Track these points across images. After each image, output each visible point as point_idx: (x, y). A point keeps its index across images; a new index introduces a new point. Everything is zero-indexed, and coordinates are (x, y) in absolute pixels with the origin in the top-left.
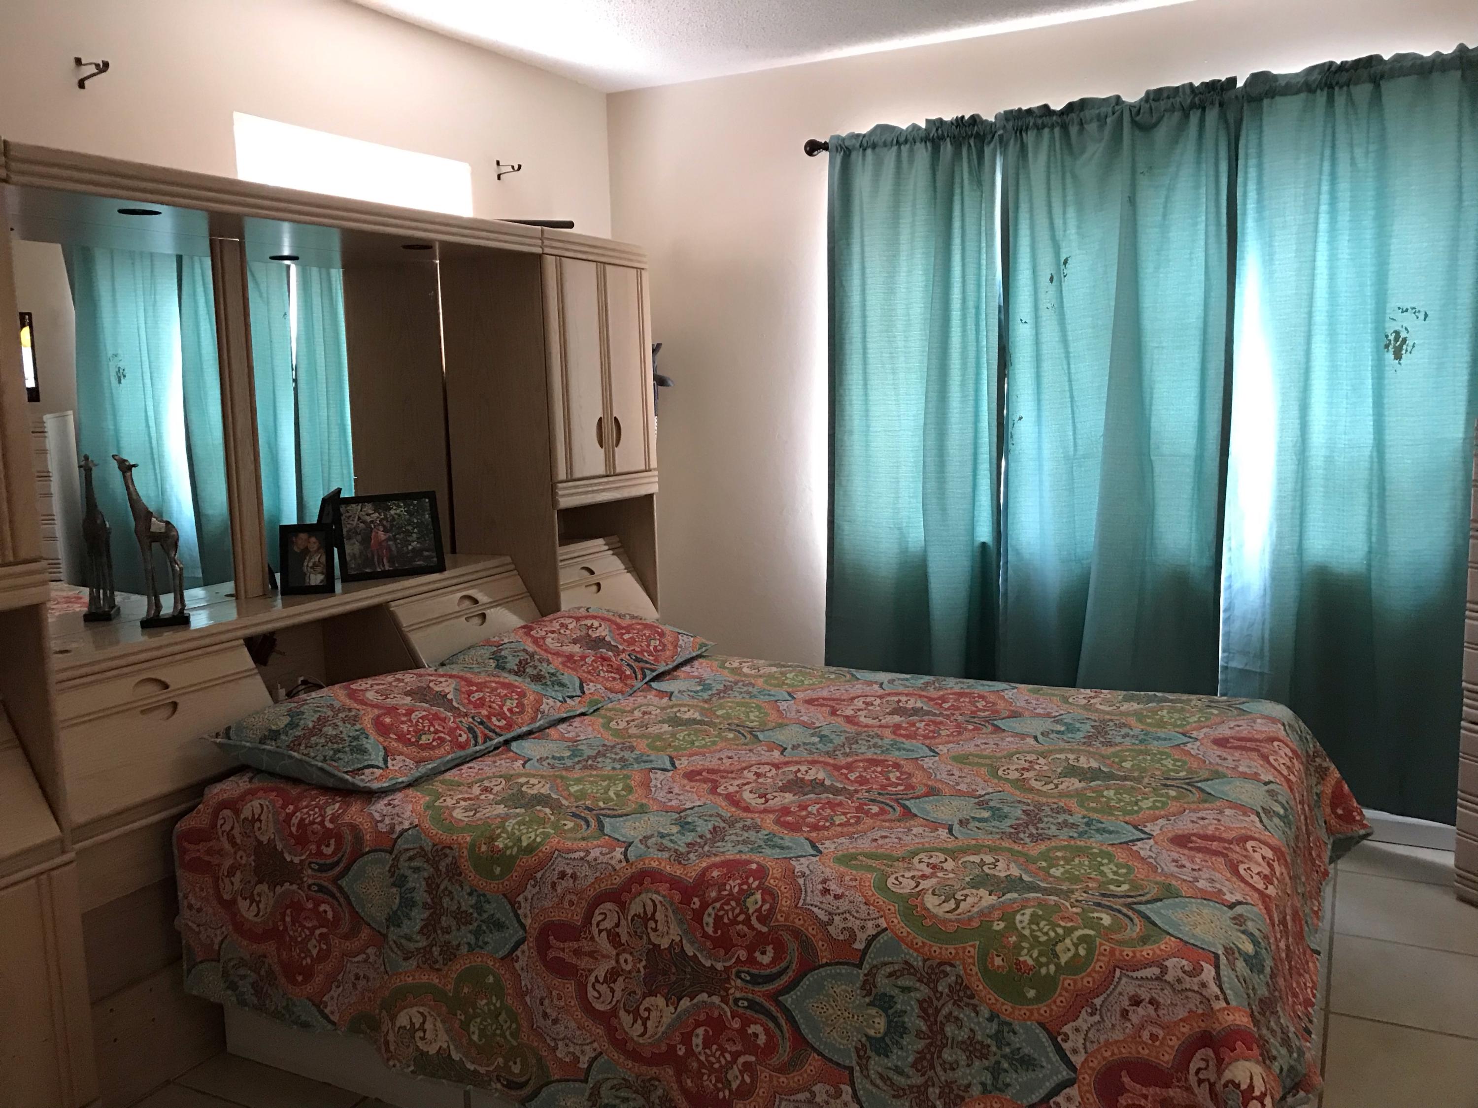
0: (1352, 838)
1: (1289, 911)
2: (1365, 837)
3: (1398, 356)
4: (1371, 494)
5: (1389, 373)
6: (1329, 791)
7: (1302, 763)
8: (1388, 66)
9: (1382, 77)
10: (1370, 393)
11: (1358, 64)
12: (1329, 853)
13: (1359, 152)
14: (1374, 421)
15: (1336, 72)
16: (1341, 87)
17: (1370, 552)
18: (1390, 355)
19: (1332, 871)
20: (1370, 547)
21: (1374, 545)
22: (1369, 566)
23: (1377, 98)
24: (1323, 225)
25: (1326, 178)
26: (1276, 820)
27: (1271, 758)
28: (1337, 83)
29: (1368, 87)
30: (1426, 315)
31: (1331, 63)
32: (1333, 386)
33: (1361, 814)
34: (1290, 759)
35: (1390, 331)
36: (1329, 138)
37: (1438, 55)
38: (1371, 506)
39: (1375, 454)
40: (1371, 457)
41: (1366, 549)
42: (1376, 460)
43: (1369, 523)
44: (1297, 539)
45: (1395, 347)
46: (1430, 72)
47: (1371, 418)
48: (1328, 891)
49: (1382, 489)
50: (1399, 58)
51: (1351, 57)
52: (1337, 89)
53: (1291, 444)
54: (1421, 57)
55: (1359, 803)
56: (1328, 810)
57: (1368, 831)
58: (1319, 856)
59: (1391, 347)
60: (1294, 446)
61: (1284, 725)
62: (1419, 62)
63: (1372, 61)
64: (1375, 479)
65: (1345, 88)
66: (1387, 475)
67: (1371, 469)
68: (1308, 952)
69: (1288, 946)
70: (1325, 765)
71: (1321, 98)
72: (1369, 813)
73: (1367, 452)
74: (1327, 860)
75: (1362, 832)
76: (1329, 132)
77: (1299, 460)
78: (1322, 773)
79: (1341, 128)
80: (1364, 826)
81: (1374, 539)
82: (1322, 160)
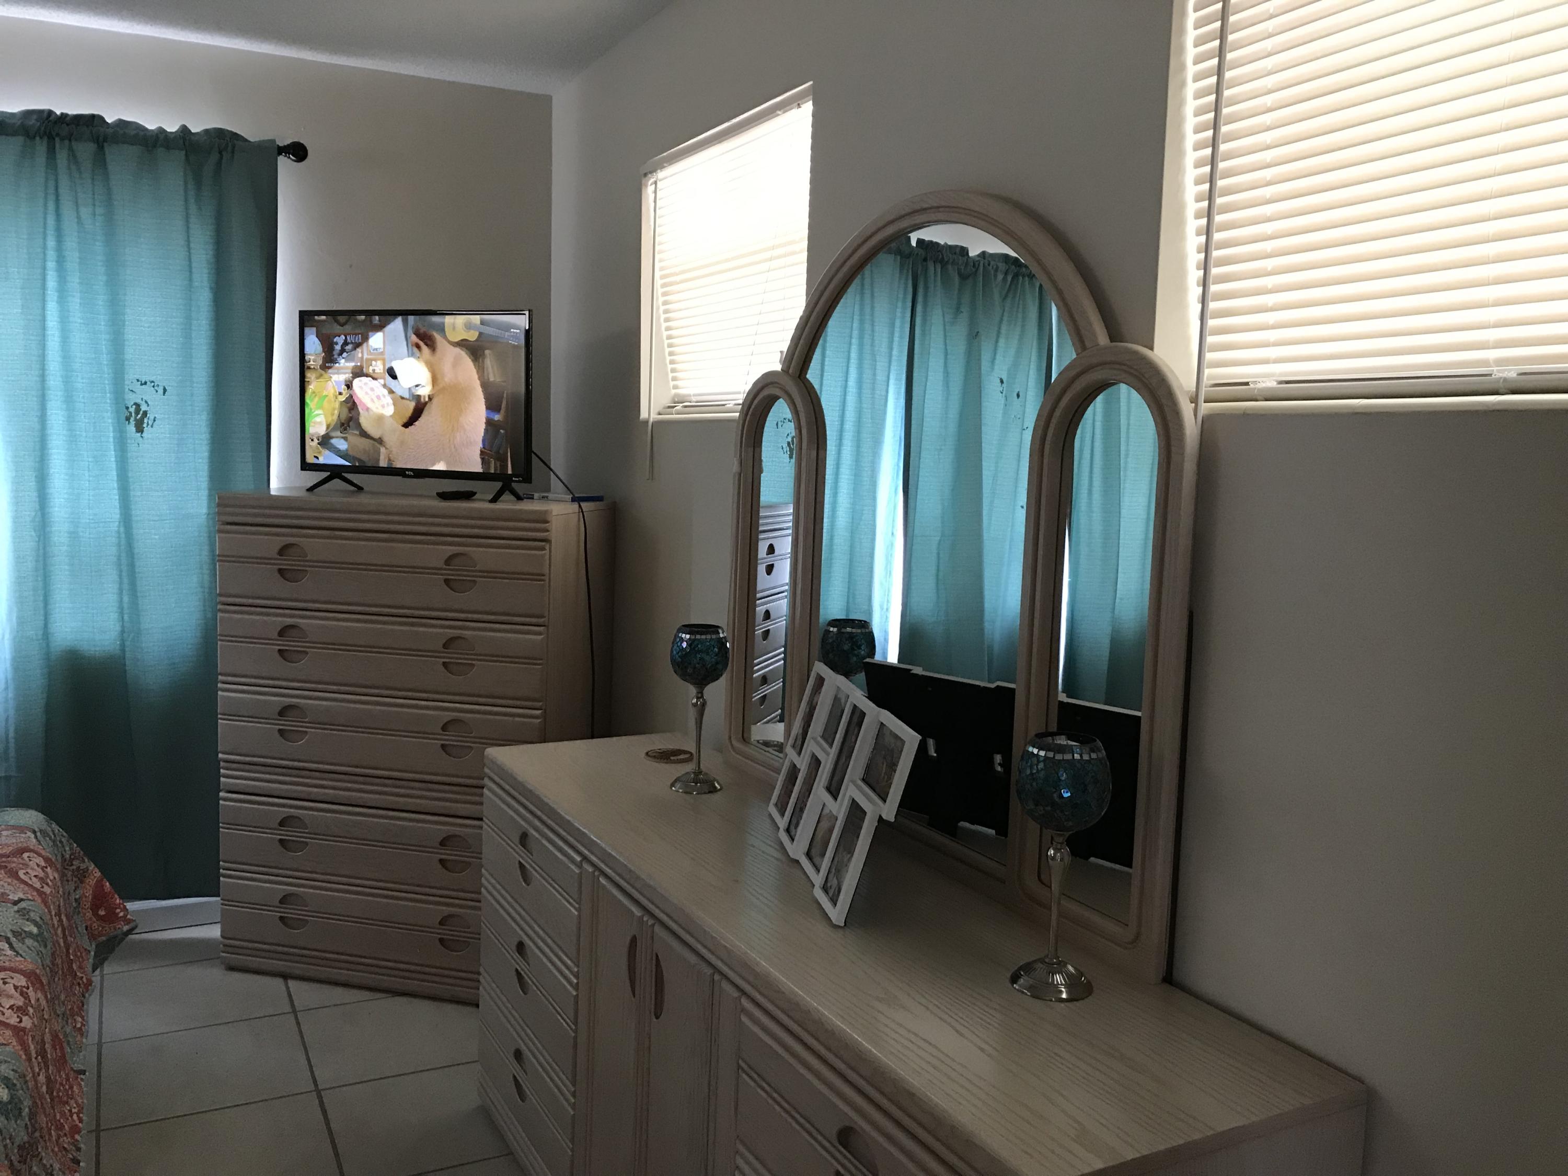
0: (115, 937)
1: (48, 1038)
2: (130, 932)
3: (140, 429)
4: (121, 571)
5: (132, 447)
6: (89, 893)
7: (57, 870)
8: (111, 131)
9: (105, 140)
10: (114, 466)
11: (79, 120)
12: (91, 961)
13: (85, 212)
14: (120, 495)
15: (55, 123)
16: (62, 139)
17: (123, 632)
18: (131, 428)
19: (96, 978)
20: (123, 626)
21: (127, 625)
22: (123, 646)
23: (100, 161)
24: (52, 283)
25: (51, 232)
26: (29, 942)
27: (21, 874)
28: (58, 135)
29: (91, 147)
30: (165, 390)
31: (50, 112)
32: (72, 459)
33: (125, 909)
34: (43, 868)
35: (130, 403)
36: (51, 190)
37: (161, 131)
38: (121, 583)
39: (122, 529)
40: (118, 532)
41: (118, 628)
42: (123, 536)
43: (121, 601)
44: (41, 623)
45: (136, 420)
46: (154, 146)
47: (116, 492)
48: (93, 1002)
49: (132, 566)
50: (121, 123)
51: (72, 111)
52: (57, 139)
53: (28, 519)
54: (145, 129)
55: (121, 898)
56: (89, 914)
57: (132, 925)
58: (80, 967)
59: (132, 419)
60: (33, 521)
61: (34, 832)
62: (142, 133)
63: (94, 120)
64: (124, 555)
65: (67, 142)
66: (136, 551)
67: (119, 545)
68: (72, 1074)
69: (48, 1078)
70: (83, 866)
71: (41, 147)
72: (132, 906)
73: (114, 526)
74: (89, 968)
75: (126, 928)
76: (51, 184)
77: (39, 537)
78: (82, 875)
79: (64, 181)
80: (129, 922)
81: (126, 617)
82: (45, 214)
